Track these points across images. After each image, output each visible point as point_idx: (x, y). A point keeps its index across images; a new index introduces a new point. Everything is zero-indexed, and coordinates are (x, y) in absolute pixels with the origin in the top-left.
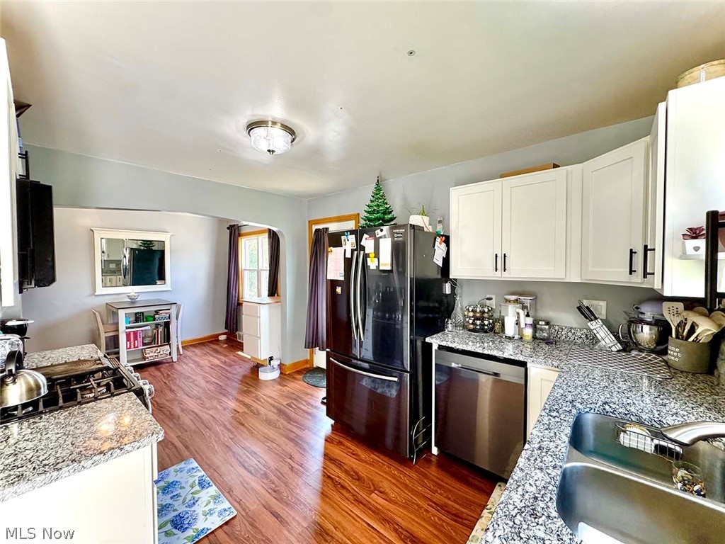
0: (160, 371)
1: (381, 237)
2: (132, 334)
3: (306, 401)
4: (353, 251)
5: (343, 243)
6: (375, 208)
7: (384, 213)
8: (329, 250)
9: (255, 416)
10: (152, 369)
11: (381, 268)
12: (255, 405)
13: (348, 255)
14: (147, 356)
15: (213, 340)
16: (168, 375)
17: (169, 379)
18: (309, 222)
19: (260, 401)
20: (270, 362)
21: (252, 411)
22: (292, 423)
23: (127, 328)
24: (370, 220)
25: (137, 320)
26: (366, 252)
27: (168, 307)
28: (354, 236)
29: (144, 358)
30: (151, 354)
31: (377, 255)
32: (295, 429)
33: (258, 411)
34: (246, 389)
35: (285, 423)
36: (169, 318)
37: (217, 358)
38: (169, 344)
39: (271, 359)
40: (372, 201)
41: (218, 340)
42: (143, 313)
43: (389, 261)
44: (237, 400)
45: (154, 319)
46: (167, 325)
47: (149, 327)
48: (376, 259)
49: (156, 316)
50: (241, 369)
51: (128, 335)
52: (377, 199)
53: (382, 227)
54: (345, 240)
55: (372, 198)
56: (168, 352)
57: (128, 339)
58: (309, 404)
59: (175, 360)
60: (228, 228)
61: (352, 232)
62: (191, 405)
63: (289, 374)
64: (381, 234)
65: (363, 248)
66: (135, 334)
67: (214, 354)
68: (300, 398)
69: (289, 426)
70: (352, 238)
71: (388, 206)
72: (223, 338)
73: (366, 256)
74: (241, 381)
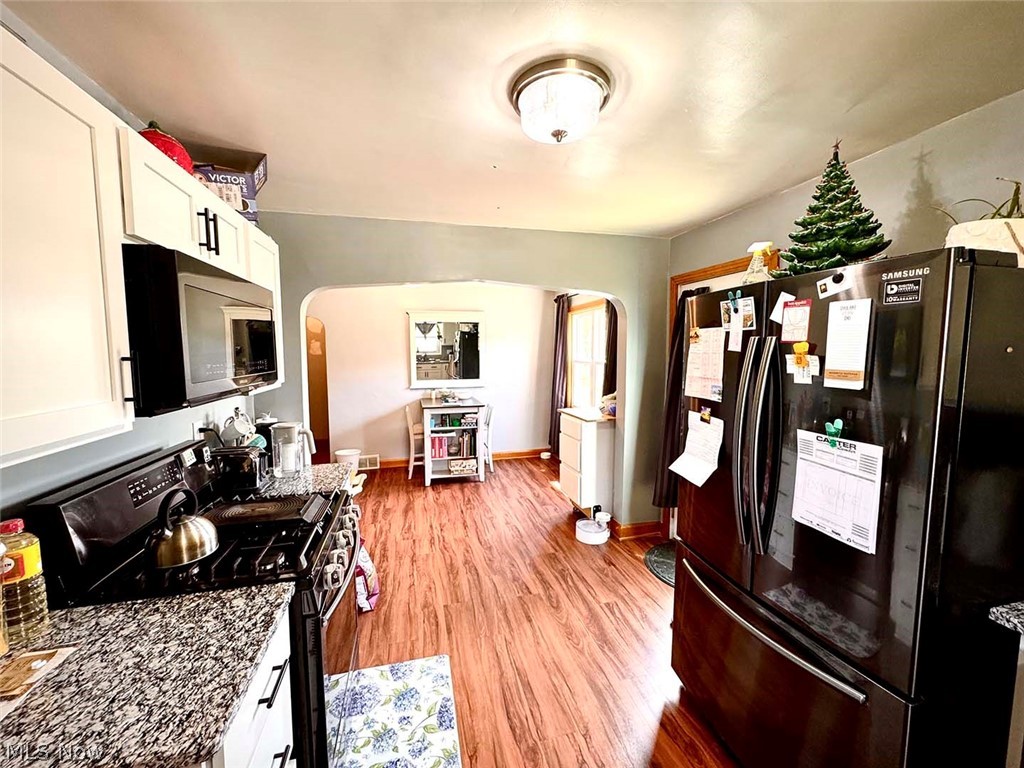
0: (463, 492)
1: (835, 298)
2: (437, 440)
3: (640, 610)
4: (746, 335)
5: (724, 317)
6: (822, 225)
7: (851, 234)
8: (692, 334)
9: (553, 610)
10: (456, 487)
11: (829, 383)
12: (557, 587)
13: (735, 346)
14: (452, 469)
15: (534, 457)
16: (469, 500)
17: (468, 506)
18: (672, 279)
19: (566, 582)
20: (595, 512)
21: (549, 598)
22: (606, 649)
23: (432, 432)
24: (803, 257)
25: (443, 423)
26: (785, 337)
27: (475, 410)
28: (751, 301)
29: (450, 472)
30: (457, 468)
31: (817, 346)
32: (608, 668)
33: (558, 601)
34: (552, 551)
35: (595, 646)
36: (476, 423)
37: (531, 488)
38: (476, 458)
39: (597, 509)
40: (813, 210)
41: (539, 458)
42: (449, 415)
43: (859, 364)
44: (535, 568)
45: (460, 425)
46: (473, 433)
47: (453, 434)
48: (814, 360)
49: (463, 421)
50: (556, 514)
51: (433, 440)
52: (830, 201)
53: (839, 270)
54: (728, 311)
55: (815, 203)
56: (474, 469)
57: (433, 446)
58: (645, 617)
59: (482, 479)
60: (556, 301)
61: (747, 291)
62: (476, 556)
63: (623, 541)
64: (833, 288)
65: (776, 329)
66: (440, 440)
67: (529, 480)
68: (633, 599)
69: (600, 656)
70: (747, 306)
71: (865, 214)
72: (545, 456)
73: (784, 348)
74: (550, 535)
